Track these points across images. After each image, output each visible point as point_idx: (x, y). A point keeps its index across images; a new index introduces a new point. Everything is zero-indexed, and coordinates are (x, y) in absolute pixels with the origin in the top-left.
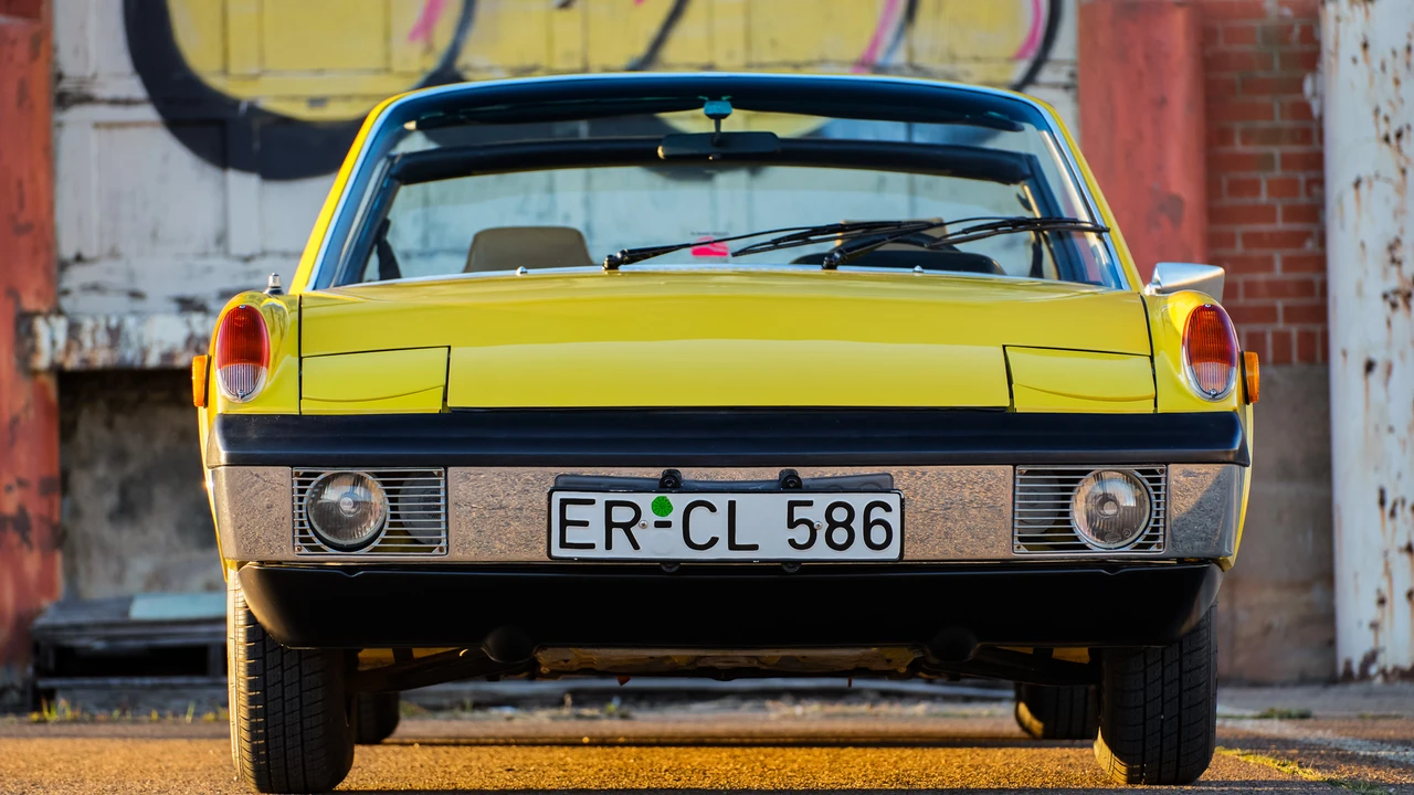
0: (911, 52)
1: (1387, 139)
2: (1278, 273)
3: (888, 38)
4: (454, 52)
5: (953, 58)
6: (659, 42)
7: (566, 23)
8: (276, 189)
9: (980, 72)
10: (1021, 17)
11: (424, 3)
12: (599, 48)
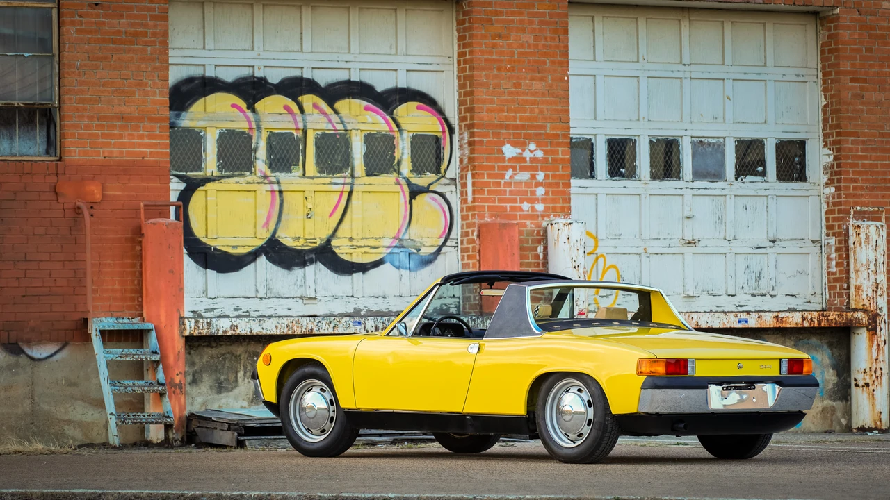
0: (410, 235)
3: (404, 230)
4: (275, 232)
5: (422, 238)
6: (336, 230)
7: (309, 223)
8: (220, 274)
9: (429, 242)
10: (442, 225)
11: (266, 215)
12: (319, 232)
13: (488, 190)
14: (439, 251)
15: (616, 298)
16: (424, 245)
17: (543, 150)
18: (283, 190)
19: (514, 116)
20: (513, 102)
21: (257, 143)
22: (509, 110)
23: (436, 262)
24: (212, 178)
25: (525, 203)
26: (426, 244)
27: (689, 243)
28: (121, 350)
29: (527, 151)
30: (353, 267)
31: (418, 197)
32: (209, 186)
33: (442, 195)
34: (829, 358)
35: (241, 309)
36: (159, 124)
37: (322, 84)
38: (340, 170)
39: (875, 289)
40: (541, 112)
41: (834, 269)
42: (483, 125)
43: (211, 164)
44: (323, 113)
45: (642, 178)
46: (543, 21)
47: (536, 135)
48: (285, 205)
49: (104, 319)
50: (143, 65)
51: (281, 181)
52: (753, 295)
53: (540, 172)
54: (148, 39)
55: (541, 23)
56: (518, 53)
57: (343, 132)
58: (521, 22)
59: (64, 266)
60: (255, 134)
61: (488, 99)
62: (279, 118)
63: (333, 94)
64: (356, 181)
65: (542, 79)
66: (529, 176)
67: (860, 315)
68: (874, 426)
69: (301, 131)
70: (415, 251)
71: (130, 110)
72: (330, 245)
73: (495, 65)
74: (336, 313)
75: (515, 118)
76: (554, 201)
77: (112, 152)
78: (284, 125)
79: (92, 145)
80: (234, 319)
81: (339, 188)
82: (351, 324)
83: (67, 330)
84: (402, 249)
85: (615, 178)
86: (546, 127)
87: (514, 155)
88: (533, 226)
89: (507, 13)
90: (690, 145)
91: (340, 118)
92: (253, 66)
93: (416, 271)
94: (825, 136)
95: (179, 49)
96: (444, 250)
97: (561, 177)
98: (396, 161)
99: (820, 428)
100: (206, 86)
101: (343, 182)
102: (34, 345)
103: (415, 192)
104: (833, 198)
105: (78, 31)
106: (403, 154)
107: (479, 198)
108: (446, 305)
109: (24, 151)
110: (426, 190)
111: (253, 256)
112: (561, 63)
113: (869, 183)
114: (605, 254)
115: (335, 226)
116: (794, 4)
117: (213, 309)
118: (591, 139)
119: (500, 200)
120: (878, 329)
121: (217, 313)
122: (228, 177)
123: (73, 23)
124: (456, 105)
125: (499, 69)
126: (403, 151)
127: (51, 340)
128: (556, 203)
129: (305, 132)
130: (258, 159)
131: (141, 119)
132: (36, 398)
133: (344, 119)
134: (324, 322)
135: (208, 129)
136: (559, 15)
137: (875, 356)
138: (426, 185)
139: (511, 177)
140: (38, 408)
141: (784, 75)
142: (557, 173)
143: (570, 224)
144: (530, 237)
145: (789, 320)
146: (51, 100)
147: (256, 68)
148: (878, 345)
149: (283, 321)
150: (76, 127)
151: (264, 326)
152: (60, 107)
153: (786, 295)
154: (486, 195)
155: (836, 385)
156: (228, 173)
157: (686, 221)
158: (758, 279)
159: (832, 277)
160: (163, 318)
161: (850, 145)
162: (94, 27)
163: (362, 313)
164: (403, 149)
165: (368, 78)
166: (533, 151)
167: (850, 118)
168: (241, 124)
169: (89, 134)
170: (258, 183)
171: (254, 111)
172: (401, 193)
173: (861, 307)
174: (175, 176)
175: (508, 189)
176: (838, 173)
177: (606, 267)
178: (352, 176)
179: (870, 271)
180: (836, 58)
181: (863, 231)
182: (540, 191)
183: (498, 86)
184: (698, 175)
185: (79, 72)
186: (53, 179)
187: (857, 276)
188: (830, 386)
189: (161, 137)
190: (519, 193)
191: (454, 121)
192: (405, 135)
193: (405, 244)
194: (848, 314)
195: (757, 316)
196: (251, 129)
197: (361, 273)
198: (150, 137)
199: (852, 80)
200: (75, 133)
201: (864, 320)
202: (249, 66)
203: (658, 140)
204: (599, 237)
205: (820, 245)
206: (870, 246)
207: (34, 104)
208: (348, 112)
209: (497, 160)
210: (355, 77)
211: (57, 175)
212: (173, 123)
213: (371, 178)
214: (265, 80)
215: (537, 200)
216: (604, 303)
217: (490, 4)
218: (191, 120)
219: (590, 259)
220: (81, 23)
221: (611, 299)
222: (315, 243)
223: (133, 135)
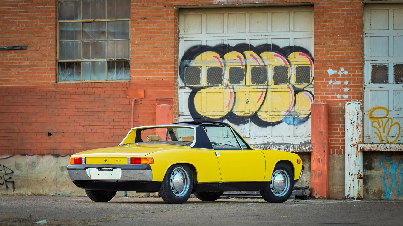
0: (294, 110)
1: (351, 123)
2: (340, 142)
3: (291, 108)
4: (232, 110)
5: (300, 111)
6: (260, 108)
7: (247, 105)
9: (304, 113)
10: (310, 105)
11: (228, 102)
12: (252, 109)
13: (320, 90)
14: (308, 118)
15: (397, 138)
16: (301, 114)
17: (348, 71)
18: (235, 91)
20: (333, 50)
21: (224, 72)
22: (331, 54)
23: (307, 122)
24: (204, 87)
25: (339, 95)
26: (302, 114)
29: (340, 71)
30: (267, 124)
31: (299, 93)
32: (202, 90)
33: (310, 92)
36: (169, 66)
37: (255, 46)
38: (262, 82)
40: (347, 54)
42: (318, 61)
43: (204, 82)
44: (255, 58)
46: (349, 13)
47: (344, 64)
48: (237, 98)
50: (163, 42)
51: (234, 88)
53: (346, 81)
54: (166, 31)
55: (348, 14)
56: (336, 28)
57: (264, 66)
58: (338, 14)
60: (223, 68)
61: (320, 49)
62: (235, 61)
63: (259, 50)
64: (269, 87)
65: (348, 39)
66: (341, 83)
69: (245, 66)
70: (297, 117)
71: (158, 60)
72: (257, 114)
73: (324, 34)
74: (259, 143)
75: (334, 57)
76: (353, 93)
77: (150, 77)
78: (237, 64)
79: (142, 75)
81: (261, 90)
84: (290, 116)
85: (399, 83)
86: (350, 60)
87: (333, 73)
88: (342, 105)
89: (331, 11)
92: (223, 40)
93: (298, 125)
95: (190, 34)
96: (310, 116)
97: (357, 83)
98: (288, 78)
100: (202, 49)
101: (263, 87)
103: (297, 91)
105: (136, 29)
106: (291, 75)
107: (316, 93)
110: (302, 90)
111: (222, 119)
112: (358, 32)
114: (392, 118)
115: (259, 106)
118: (386, 65)
119: (326, 94)
122: (211, 87)
123: (134, 26)
125: (326, 36)
126: (292, 73)
128: (355, 94)
129: (246, 67)
130: (224, 79)
131: (162, 64)
133: (264, 61)
135: (202, 67)
136: (357, 10)
138: (302, 88)
139: (331, 84)
142: (355, 81)
143: (350, 104)
144: (341, 110)
146: (128, 57)
147: (224, 41)
150: (135, 68)
152: (131, 60)
154: (319, 92)
156: (212, 85)
162: (143, 27)
163: (271, 144)
164: (291, 73)
165: (276, 42)
166: (343, 71)
168: (217, 64)
169: (141, 71)
170: (224, 89)
171: (223, 58)
172: (290, 92)
174: (188, 87)
175: (330, 89)
177: (392, 124)
178: (268, 85)
182: (346, 89)
183: (326, 43)
185: (137, 46)
189: (170, 71)
192: (293, 66)
193: (292, 114)
196: (222, 66)
197: (271, 127)
198: (166, 71)
200: (134, 70)
202: (221, 40)
204: (389, 110)
208: (266, 57)
209: (325, 76)
210: (269, 42)
211: (127, 87)
212: (187, 65)
213: (276, 85)
214: (229, 45)
215: (345, 93)
216: (391, 140)
217: (322, 7)
218: (195, 63)
219: (385, 120)
220: (138, 26)
221: (395, 139)
222: (249, 114)
223: (158, 70)
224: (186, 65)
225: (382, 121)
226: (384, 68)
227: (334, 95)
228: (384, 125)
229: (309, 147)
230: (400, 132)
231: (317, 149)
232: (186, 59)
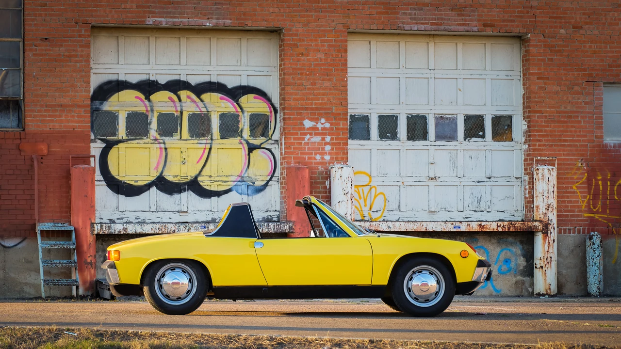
0: (248, 174)
1: (345, 194)
3: (244, 171)
4: (162, 172)
5: (256, 176)
6: (201, 171)
7: (184, 167)
8: (128, 198)
9: (261, 178)
10: (269, 168)
11: (156, 162)
12: (190, 172)
13: (294, 148)
14: (267, 184)
15: (383, 213)
16: (257, 181)
17: (330, 123)
18: (167, 147)
19: (311, 103)
20: (310, 94)
21: (151, 120)
22: (308, 99)
24: (123, 140)
25: (318, 155)
26: (259, 180)
27: (432, 179)
28: (55, 242)
29: (319, 123)
30: (211, 194)
31: (254, 152)
32: (120, 145)
33: (269, 150)
34: (521, 250)
35: (140, 218)
36: (84, 109)
37: (193, 84)
38: (203, 135)
39: (547, 208)
40: (329, 100)
41: (527, 196)
42: (291, 108)
43: (122, 133)
44: (195, 102)
45: (401, 139)
46: (330, 44)
47: (326, 114)
48: (169, 157)
49: (46, 224)
50: (74, 74)
51: (166, 142)
52: (475, 211)
53: (328, 136)
54: (76, 59)
55: (329, 46)
56: (314, 65)
57: (206, 112)
58: (317, 45)
59: (24, 193)
60: (150, 114)
61: (293, 92)
62: (165, 104)
63: (200, 90)
64: (213, 142)
65: (329, 80)
66: (321, 139)
67: (537, 224)
68: (545, 293)
69: (179, 112)
70: (252, 184)
71: (66, 101)
72: (197, 180)
73: (299, 72)
74: (200, 221)
75: (312, 104)
76: (337, 153)
77: (54, 126)
78: (169, 109)
79: (42, 121)
80: (125, 224)
81: (203, 146)
82: (199, 228)
83: (25, 230)
84: (243, 183)
85: (384, 139)
86: (332, 109)
87: (311, 126)
88: (323, 169)
89: (307, 40)
90: (434, 119)
91: (204, 104)
92: (149, 74)
93: (252, 196)
94: (524, 112)
95: (102, 64)
96: (270, 183)
97: (342, 139)
98: (240, 130)
99: (514, 293)
100: (119, 86)
101: (205, 142)
102: (6, 239)
103: (252, 148)
104: (527, 151)
105: (34, 55)
106: (244, 125)
107: (288, 152)
108: (271, 216)
109: (5, 125)
110: (259, 147)
111: (148, 187)
112: (342, 70)
113: (550, 142)
114: (376, 186)
115: (200, 169)
116: (499, 32)
117: (122, 218)
118: (367, 116)
119: (302, 153)
120: (549, 233)
121: (124, 220)
122: (132, 140)
123: (31, 50)
124: (279, 96)
125: (301, 74)
126: (245, 123)
127: (15, 236)
128: (339, 155)
129: (181, 113)
130: (152, 129)
131: (72, 106)
132: (6, 270)
133: (207, 105)
134: (182, 226)
135: (120, 111)
136: (342, 41)
137: (546, 249)
138: (259, 144)
139: (308, 140)
140: (7, 275)
141: (498, 75)
142: (339, 137)
143: (342, 168)
144: (321, 176)
145: (488, 227)
146: (19, 95)
147: (151, 75)
148: (549, 243)
149: (156, 226)
150: (32, 111)
151: (144, 228)
152: (24, 99)
153: (498, 211)
154: (292, 150)
155: (526, 267)
156: (133, 138)
157: (430, 165)
158: (479, 201)
159: (527, 200)
160: (80, 224)
161: (537, 119)
162: (44, 52)
164: (244, 123)
165: (223, 80)
166: (323, 123)
167: (537, 102)
168: (141, 108)
169: (41, 115)
170: (151, 143)
171: (149, 100)
172: (243, 149)
173: (539, 219)
174: (99, 139)
175: (307, 147)
176: (529, 136)
177: (376, 194)
178: (212, 139)
179: (544, 197)
180: (529, 64)
181: (540, 171)
182: (328, 148)
183: (301, 84)
184: (438, 137)
185: (35, 79)
186: (18, 142)
187: (537, 200)
188: (521, 268)
189: (85, 117)
190: (313, 149)
191: (277, 105)
192: (246, 114)
193: (245, 180)
194: (529, 223)
195: (467, 224)
196: (147, 111)
197: (217, 197)
198: (78, 117)
199: (538, 79)
200: (31, 115)
201: (540, 227)
202: (146, 74)
203: (412, 116)
204: (372, 176)
205: (521, 180)
206: (544, 181)
207: (8, 98)
208: (209, 100)
209: (300, 129)
210: (214, 80)
211: (21, 139)
212: (98, 108)
213: (223, 140)
214: (157, 82)
215: (326, 153)
216: (375, 216)
217: (296, 35)
218: (110, 106)
219: (366, 189)
220: (36, 50)
221: (379, 214)
222: (187, 179)
223: (67, 115)
224: (96, 108)
225: (363, 190)
226: (366, 119)
227: (312, 155)
228: (365, 196)
229: (289, 226)
230: (385, 205)
231: (300, 229)
232: (96, 100)
